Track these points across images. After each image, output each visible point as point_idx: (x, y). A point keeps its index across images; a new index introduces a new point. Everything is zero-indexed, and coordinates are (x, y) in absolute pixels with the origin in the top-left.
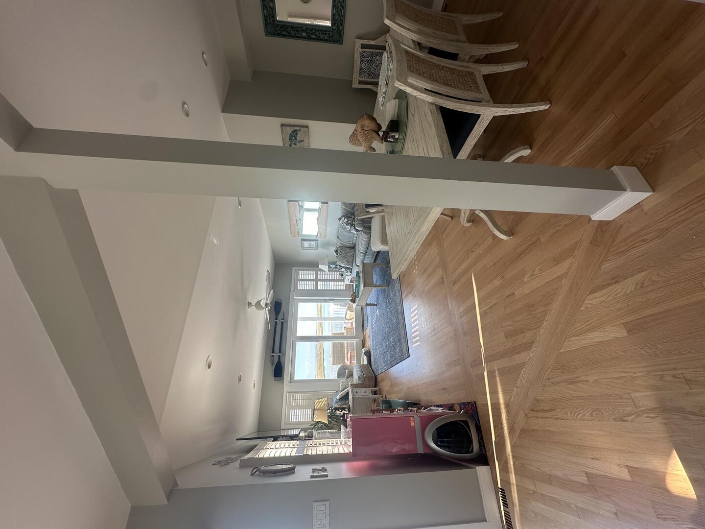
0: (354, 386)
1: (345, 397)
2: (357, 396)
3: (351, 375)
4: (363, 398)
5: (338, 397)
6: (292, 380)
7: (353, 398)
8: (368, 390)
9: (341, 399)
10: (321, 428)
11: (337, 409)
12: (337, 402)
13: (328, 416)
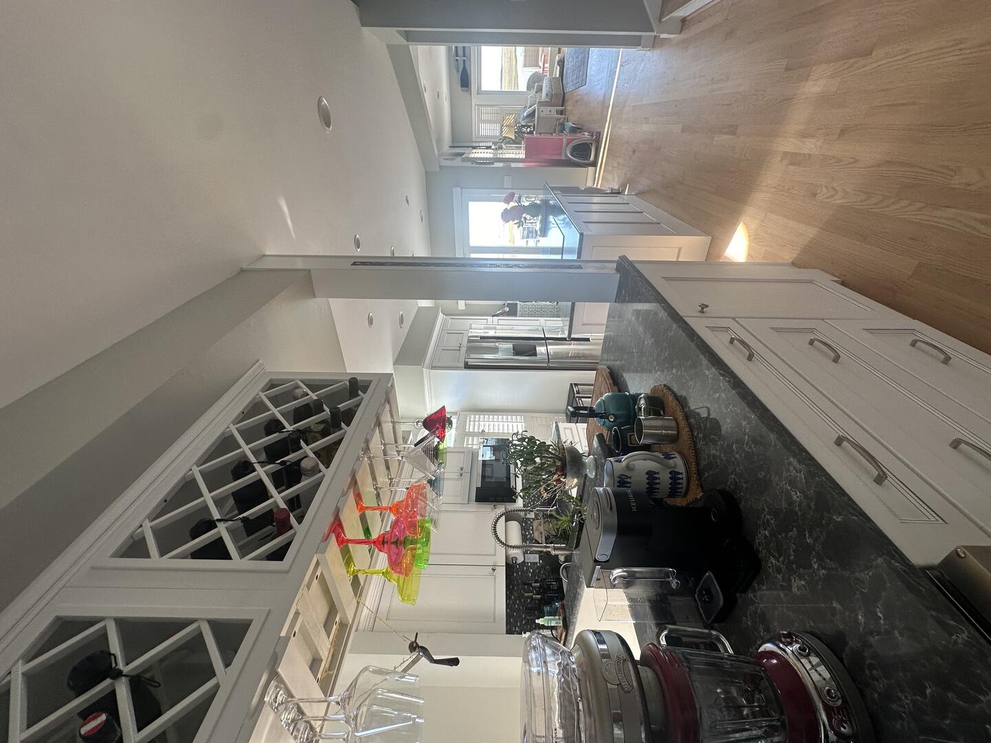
0: (541, 104)
1: (532, 115)
2: (542, 115)
3: (540, 90)
4: (547, 118)
5: (525, 114)
6: (479, 92)
7: (538, 117)
8: (554, 109)
9: (528, 116)
10: (509, 143)
11: (523, 126)
12: (524, 119)
13: (515, 132)
